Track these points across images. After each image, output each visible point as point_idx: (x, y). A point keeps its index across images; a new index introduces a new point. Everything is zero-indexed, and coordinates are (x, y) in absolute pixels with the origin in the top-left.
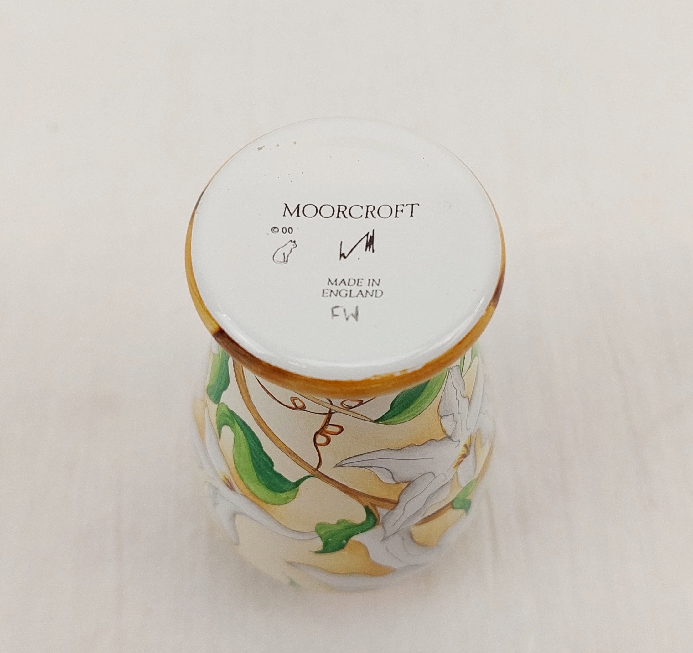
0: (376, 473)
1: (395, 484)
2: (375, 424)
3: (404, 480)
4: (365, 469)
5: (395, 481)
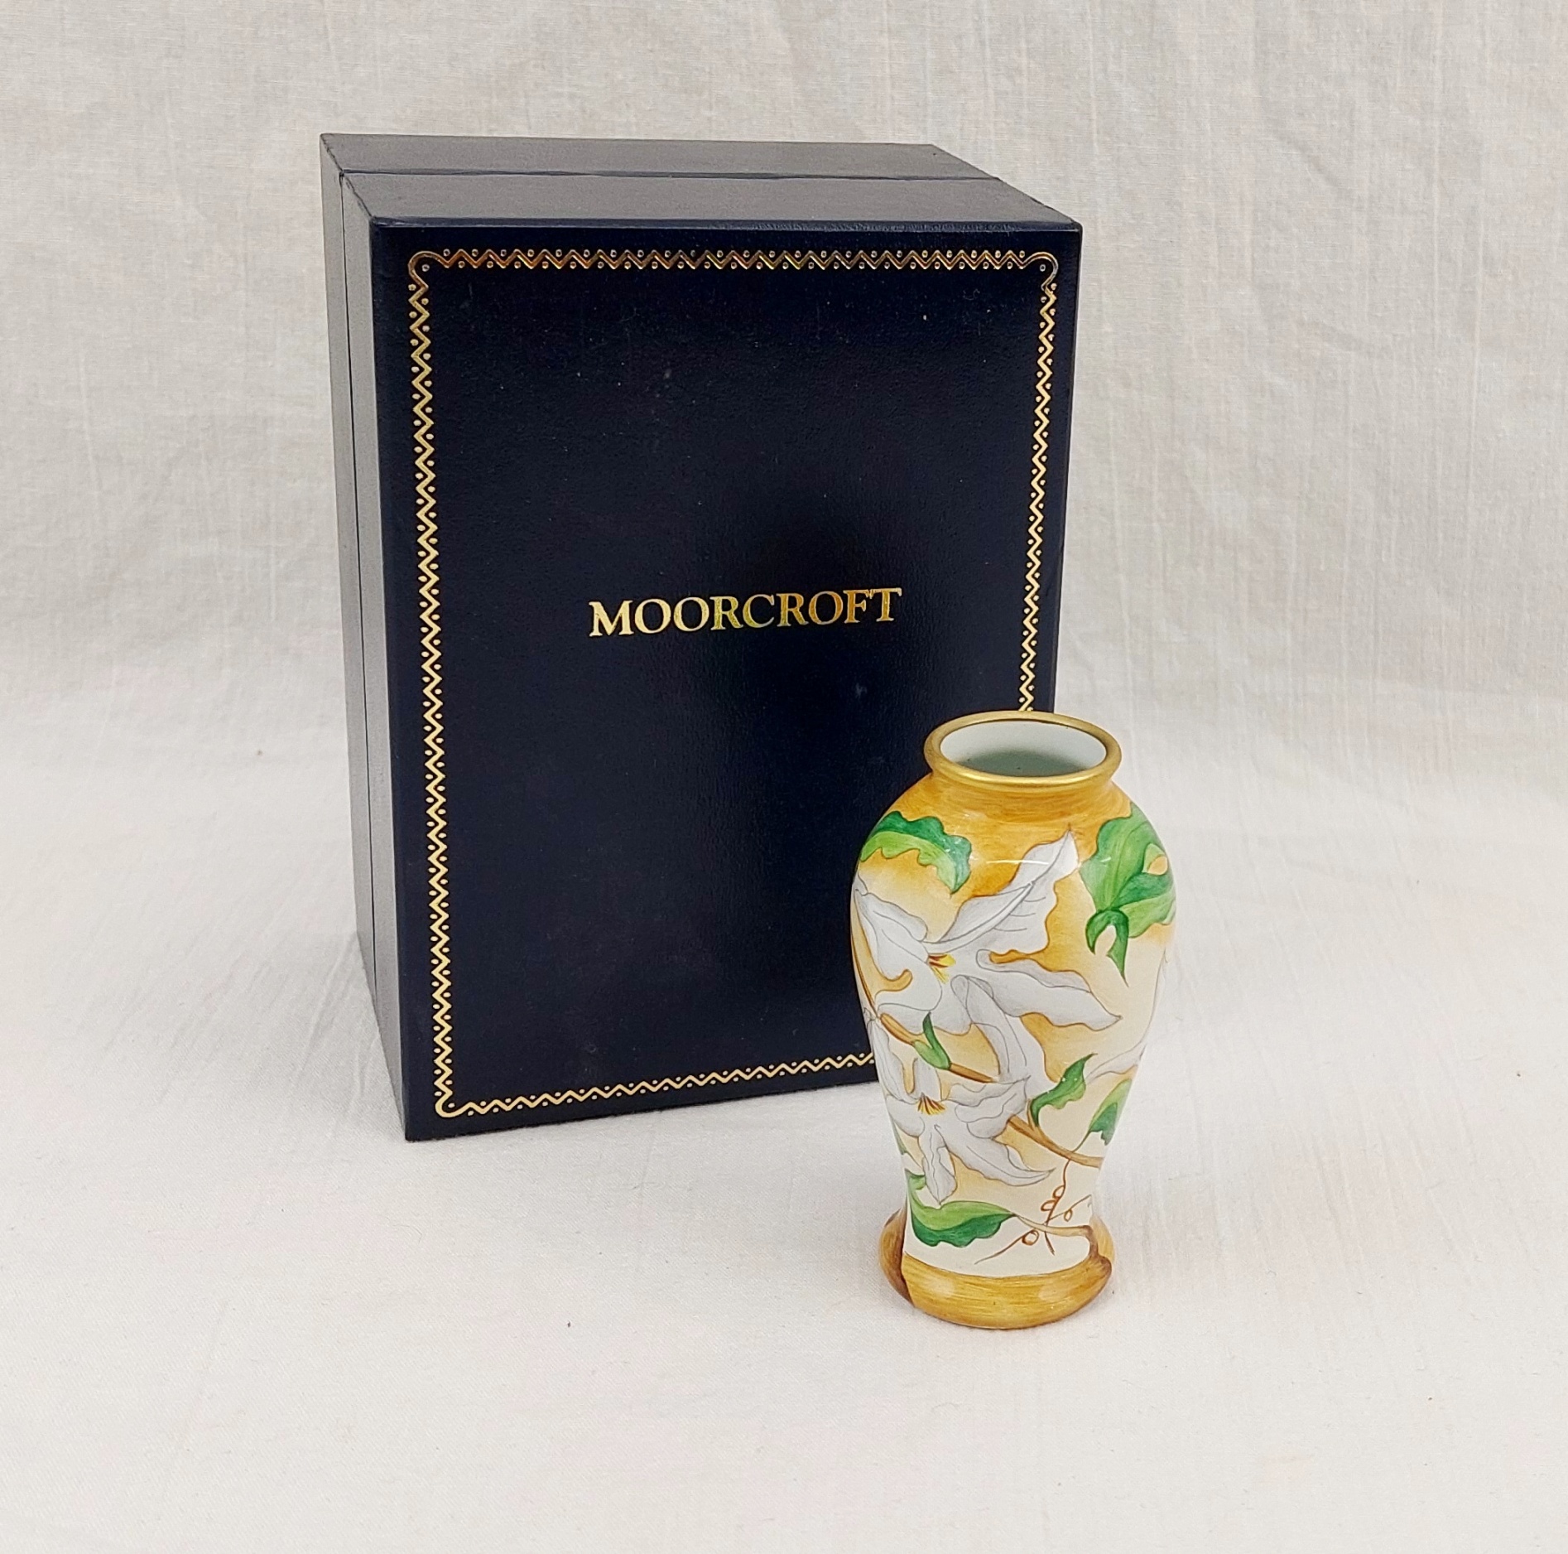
0: (1021, 1162)
1: (1007, 1145)
2: (1016, 1213)
3: (999, 1145)
4: (1030, 1166)
5: (1008, 1148)
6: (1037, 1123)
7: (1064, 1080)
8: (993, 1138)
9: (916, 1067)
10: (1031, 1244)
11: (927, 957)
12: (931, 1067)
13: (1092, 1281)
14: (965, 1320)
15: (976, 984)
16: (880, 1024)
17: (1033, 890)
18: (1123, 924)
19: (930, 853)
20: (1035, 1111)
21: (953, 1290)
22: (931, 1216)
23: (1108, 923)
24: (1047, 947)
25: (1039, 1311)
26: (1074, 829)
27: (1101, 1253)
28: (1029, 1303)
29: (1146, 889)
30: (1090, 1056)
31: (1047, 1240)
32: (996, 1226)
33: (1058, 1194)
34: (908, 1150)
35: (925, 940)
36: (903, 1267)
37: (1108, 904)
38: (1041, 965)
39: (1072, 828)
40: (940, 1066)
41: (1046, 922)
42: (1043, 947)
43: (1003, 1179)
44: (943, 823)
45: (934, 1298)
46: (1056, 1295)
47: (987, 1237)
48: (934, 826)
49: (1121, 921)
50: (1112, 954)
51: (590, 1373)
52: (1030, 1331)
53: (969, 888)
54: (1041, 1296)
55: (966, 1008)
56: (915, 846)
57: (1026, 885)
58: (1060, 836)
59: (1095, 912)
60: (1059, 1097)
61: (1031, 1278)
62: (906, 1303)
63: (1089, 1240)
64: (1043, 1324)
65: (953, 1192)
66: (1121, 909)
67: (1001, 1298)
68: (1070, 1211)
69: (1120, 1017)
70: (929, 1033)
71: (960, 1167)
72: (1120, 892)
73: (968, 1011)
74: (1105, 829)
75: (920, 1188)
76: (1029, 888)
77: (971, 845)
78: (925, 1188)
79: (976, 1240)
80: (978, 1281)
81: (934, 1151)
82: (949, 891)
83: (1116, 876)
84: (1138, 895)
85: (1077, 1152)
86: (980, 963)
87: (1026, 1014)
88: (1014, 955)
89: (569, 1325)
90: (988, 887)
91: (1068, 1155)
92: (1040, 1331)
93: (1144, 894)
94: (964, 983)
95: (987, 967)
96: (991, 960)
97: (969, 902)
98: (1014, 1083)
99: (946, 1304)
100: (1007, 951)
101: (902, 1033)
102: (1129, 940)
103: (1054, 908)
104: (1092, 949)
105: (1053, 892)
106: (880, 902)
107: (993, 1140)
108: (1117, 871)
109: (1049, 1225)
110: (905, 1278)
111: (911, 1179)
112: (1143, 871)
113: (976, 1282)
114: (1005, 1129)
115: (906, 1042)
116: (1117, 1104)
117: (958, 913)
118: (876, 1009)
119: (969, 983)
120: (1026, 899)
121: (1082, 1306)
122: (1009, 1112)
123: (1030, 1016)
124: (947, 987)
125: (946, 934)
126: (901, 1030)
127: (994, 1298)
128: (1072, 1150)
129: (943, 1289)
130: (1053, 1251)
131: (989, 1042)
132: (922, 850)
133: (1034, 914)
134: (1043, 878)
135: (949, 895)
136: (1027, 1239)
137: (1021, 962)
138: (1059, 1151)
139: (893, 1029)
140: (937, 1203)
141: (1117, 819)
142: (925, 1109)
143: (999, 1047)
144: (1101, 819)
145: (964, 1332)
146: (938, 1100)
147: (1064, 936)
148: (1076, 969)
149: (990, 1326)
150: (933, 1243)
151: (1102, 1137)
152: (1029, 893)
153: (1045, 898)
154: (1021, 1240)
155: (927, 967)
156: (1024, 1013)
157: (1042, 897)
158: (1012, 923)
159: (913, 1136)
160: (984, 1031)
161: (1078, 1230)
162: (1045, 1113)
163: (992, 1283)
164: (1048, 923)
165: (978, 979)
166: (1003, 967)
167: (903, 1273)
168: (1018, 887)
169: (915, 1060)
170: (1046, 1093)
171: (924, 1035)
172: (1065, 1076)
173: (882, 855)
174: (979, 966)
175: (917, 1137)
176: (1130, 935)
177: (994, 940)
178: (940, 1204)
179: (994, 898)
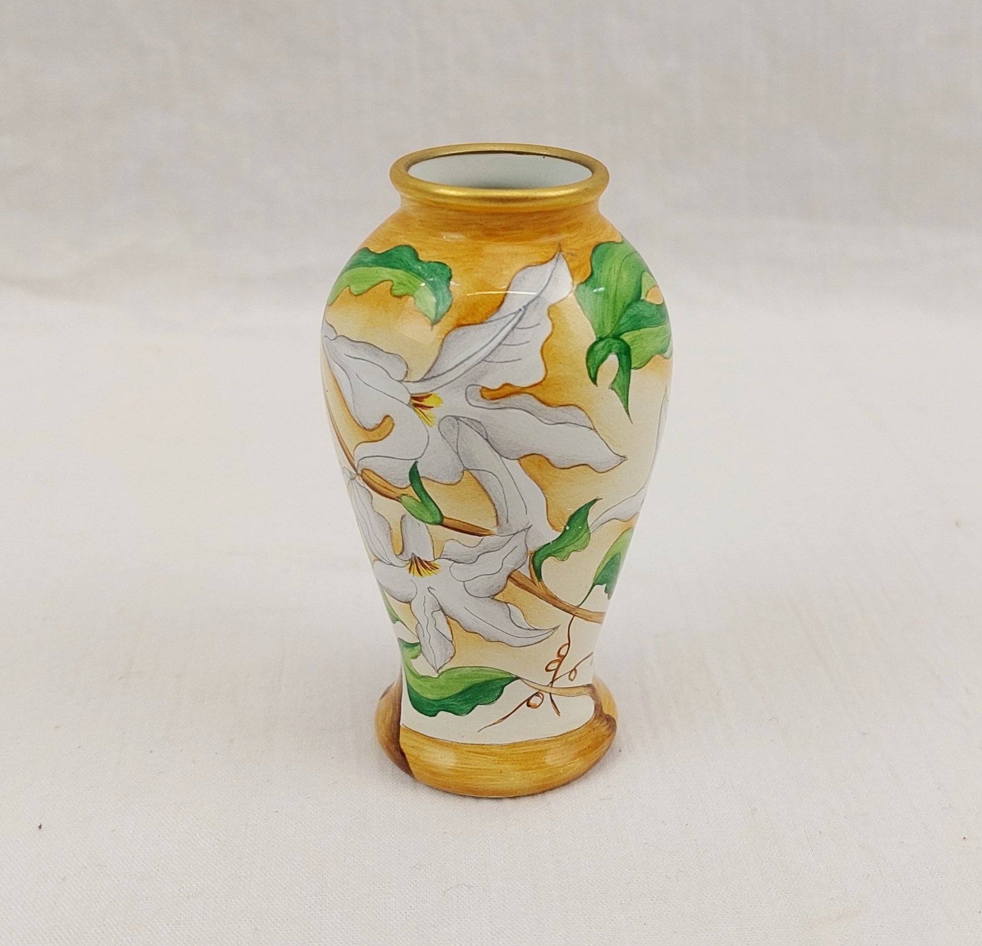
0: (524, 621)
1: (508, 603)
2: (519, 676)
3: (499, 604)
4: (534, 627)
5: (508, 607)
6: (539, 577)
7: (568, 528)
8: (493, 597)
9: (403, 525)
10: (536, 707)
11: (409, 398)
12: (421, 523)
13: (600, 739)
14: (469, 790)
15: (467, 424)
16: (361, 482)
17: (525, 316)
18: (625, 354)
19: (405, 283)
20: (537, 565)
21: (456, 761)
22: (428, 685)
23: (610, 352)
24: (544, 379)
25: (548, 775)
26: (565, 250)
27: (606, 711)
28: (536, 768)
29: (646, 317)
30: (595, 501)
31: (552, 701)
32: (499, 691)
33: (563, 653)
34: (400, 617)
35: (405, 380)
36: (401, 740)
37: (608, 331)
38: (539, 400)
39: (563, 249)
40: (431, 521)
41: (542, 352)
42: (541, 379)
43: (504, 641)
44: (417, 250)
45: (434, 770)
46: (564, 757)
47: (489, 703)
48: (407, 255)
49: (623, 351)
50: (615, 387)
51: (60, 880)
52: (539, 797)
53: (451, 316)
54: (549, 760)
55: (457, 453)
56: (387, 277)
57: (517, 310)
58: (550, 257)
59: (595, 340)
60: (562, 548)
61: (537, 742)
62: (407, 777)
63: (593, 699)
64: (551, 789)
65: (452, 658)
66: (622, 337)
67: (507, 766)
68: (575, 669)
69: (624, 457)
70: (417, 484)
71: (458, 631)
72: (620, 318)
73: (459, 457)
74: (598, 251)
75: (416, 657)
76: (521, 313)
77: (450, 270)
78: (421, 656)
79: (478, 706)
80: (482, 750)
81: (429, 615)
82: (429, 321)
83: (615, 301)
84: (637, 324)
85: (581, 607)
86: (470, 401)
87: (525, 456)
88: (507, 390)
89: (40, 827)
90: (473, 314)
91: (572, 611)
92: (551, 797)
93: (644, 322)
94: (453, 425)
95: (479, 404)
96: (483, 397)
97: (453, 333)
98: (514, 534)
99: (449, 776)
100: (500, 385)
101: (385, 488)
102: (632, 371)
103: (551, 335)
104: (594, 380)
105: (547, 318)
106: (352, 343)
107: (493, 599)
108: (616, 295)
109: (554, 686)
110: (405, 751)
111: (405, 648)
112: (642, 298)
113: (480, 750)
114: (505, 587)
115: (391, 498)
116: (620, 554)
117: (442, 346)
118: (356, 466)
119: (458, 424)
120: (518, 326)
121: (590, 768)
122: (509, 566)
123: (528, 457)
124: (434, 431)
125: (429, 371)
126: (386, 485)
127: (502, 767)
128: (576, 605)
129: (445, 760)
130: (558, 713)
131: (485, 490)
132: (395, 281)
133: (528, 342)
134: (535, 302)
135: (430, 327)
136: (532, 702)
137: (517, 397)
138: (564, 607)
139: (376, 485)
140: (434, 671)
141: (609, 242)
142: (416, 571)
143: (496, 494)
144: (593, 241)
145: (470, 804)
146: (430, 559)
147: (562, 366)
148: (578, 403)
149: (498, 796)
150: (431, 714)
151: (606, 591)
152: (520, 319)
153: (539, 324)
154: (526, 703)
155: (410, 411)
156: (523, 455)
157: (536, 323)
158: (505, 353)
159: (406, 603)
160: (478, 478)
161: (583, 689)
162: (549, 566)
163: (498, 750)
164: (545, 352)
165: (468, 419)
166: (496, 403)
167: (402, 746)
168: (508, 313)
169: (403, 517)
170: (549, 543)
171: (411, 488)
172: (568, 524)
173: (351, 293)
174: (470, 404)
175: (409, 603)
176: (633, 366)
177: (484, 373)
178: (438, 672)
179: (481, 326)
